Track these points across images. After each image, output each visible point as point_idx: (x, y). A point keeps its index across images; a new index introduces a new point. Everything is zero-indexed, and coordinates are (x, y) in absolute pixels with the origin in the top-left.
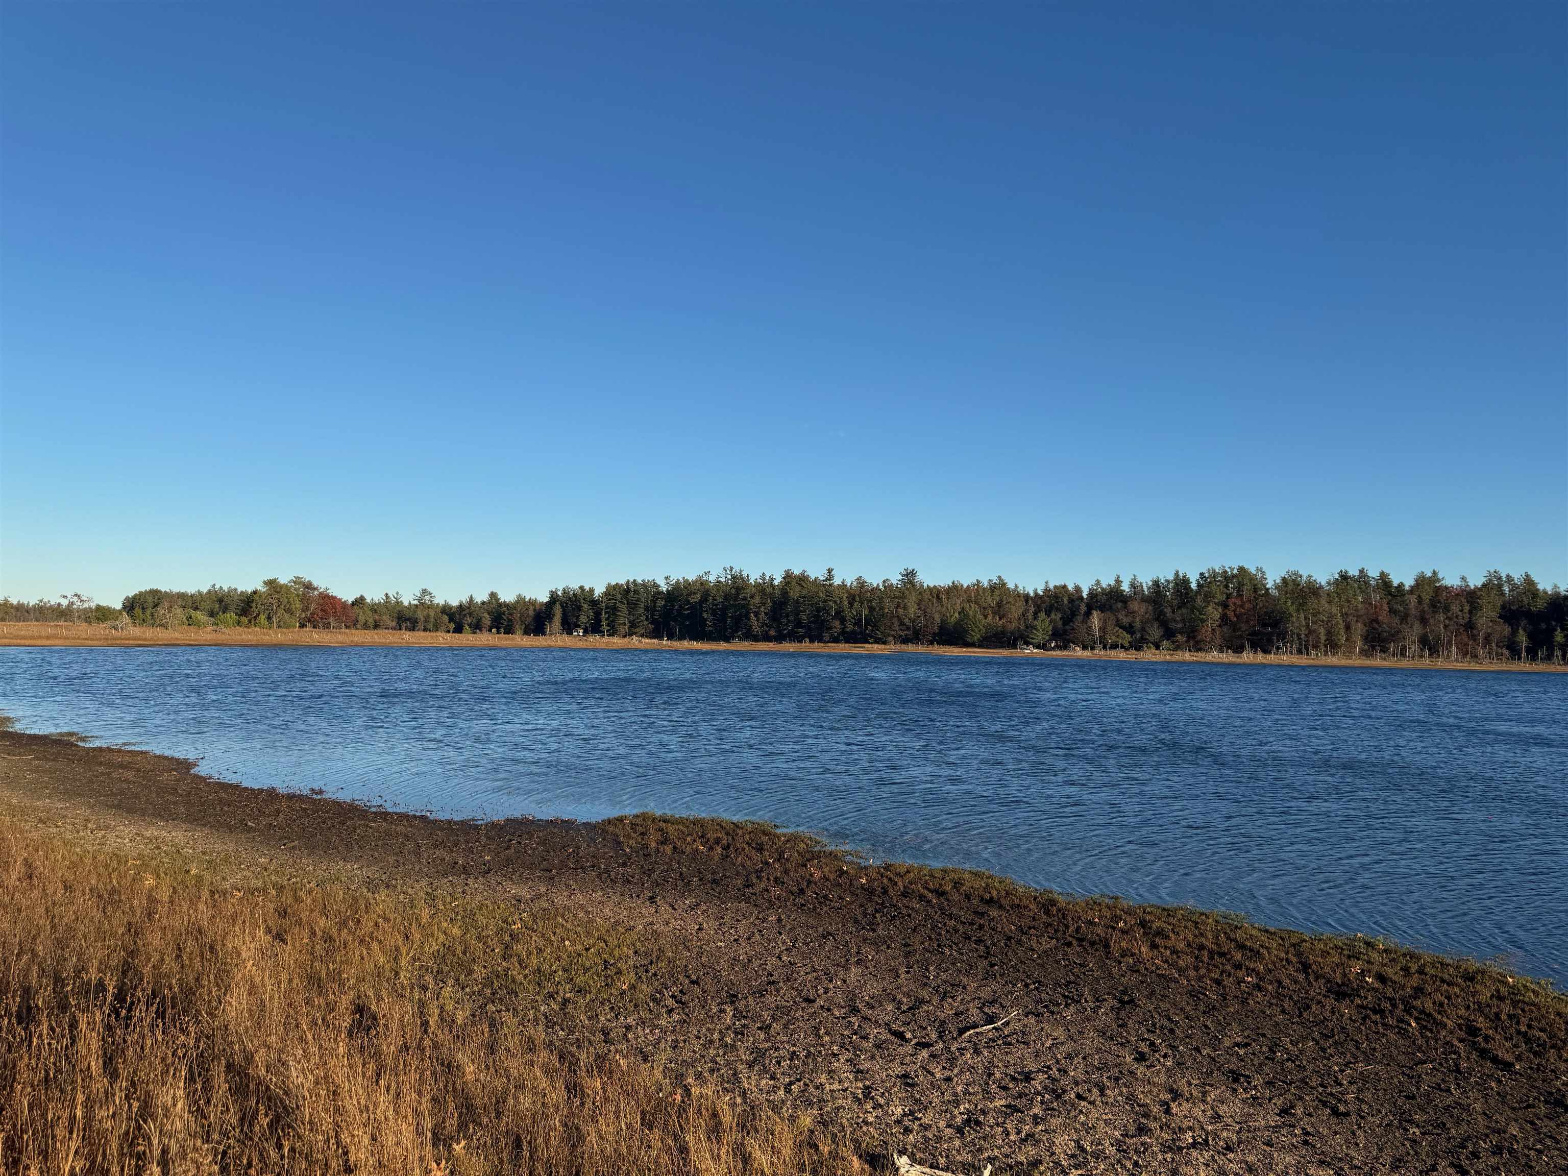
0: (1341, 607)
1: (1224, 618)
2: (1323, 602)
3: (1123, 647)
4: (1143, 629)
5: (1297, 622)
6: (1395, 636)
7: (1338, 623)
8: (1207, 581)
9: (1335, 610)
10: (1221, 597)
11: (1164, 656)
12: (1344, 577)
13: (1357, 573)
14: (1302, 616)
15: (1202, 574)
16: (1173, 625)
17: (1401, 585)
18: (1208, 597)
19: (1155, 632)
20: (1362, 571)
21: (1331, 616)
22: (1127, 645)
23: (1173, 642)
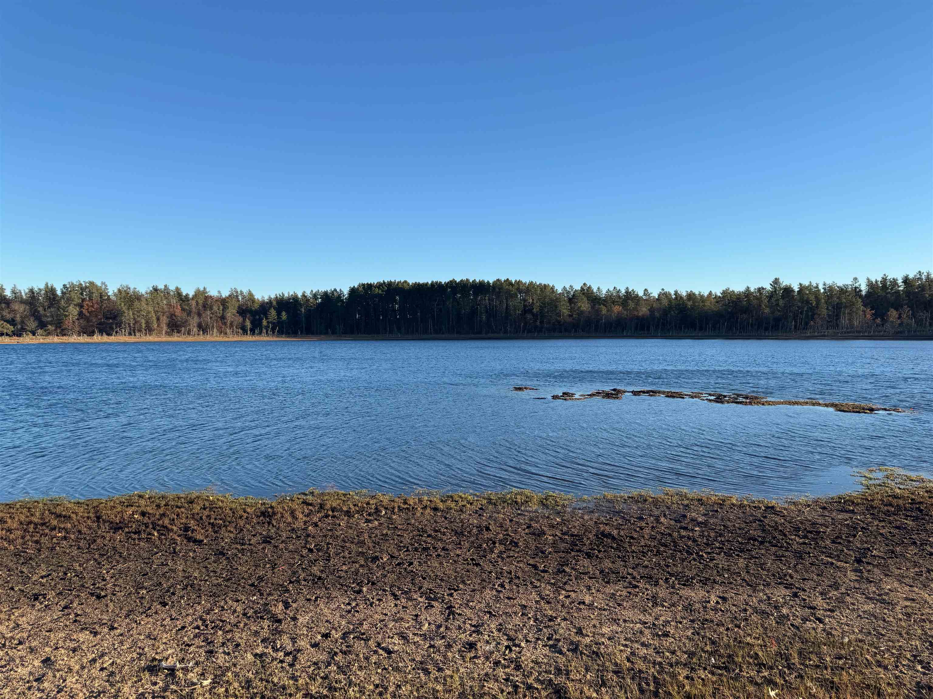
0: (154, 307)
1: (81, 314)
2: (143, 303)
3: (7, 335)
4: (22, 322)
5: (128, 316)
6: (185, 323)
7: (152, 317)
8: (67, 290)
9: (151, 309)
10: (77, 301)
11: (39, 339)
12: (156, 290)
13: (163, 287)
14: (131, 313)
15: (64, 285)
16: (44, 319)
17: (187, 295)
18: (69, 300)
19: (32, 324)
20: (166, 286)
21: (149, 312)
22: (10, 333)
23: (45, 331)
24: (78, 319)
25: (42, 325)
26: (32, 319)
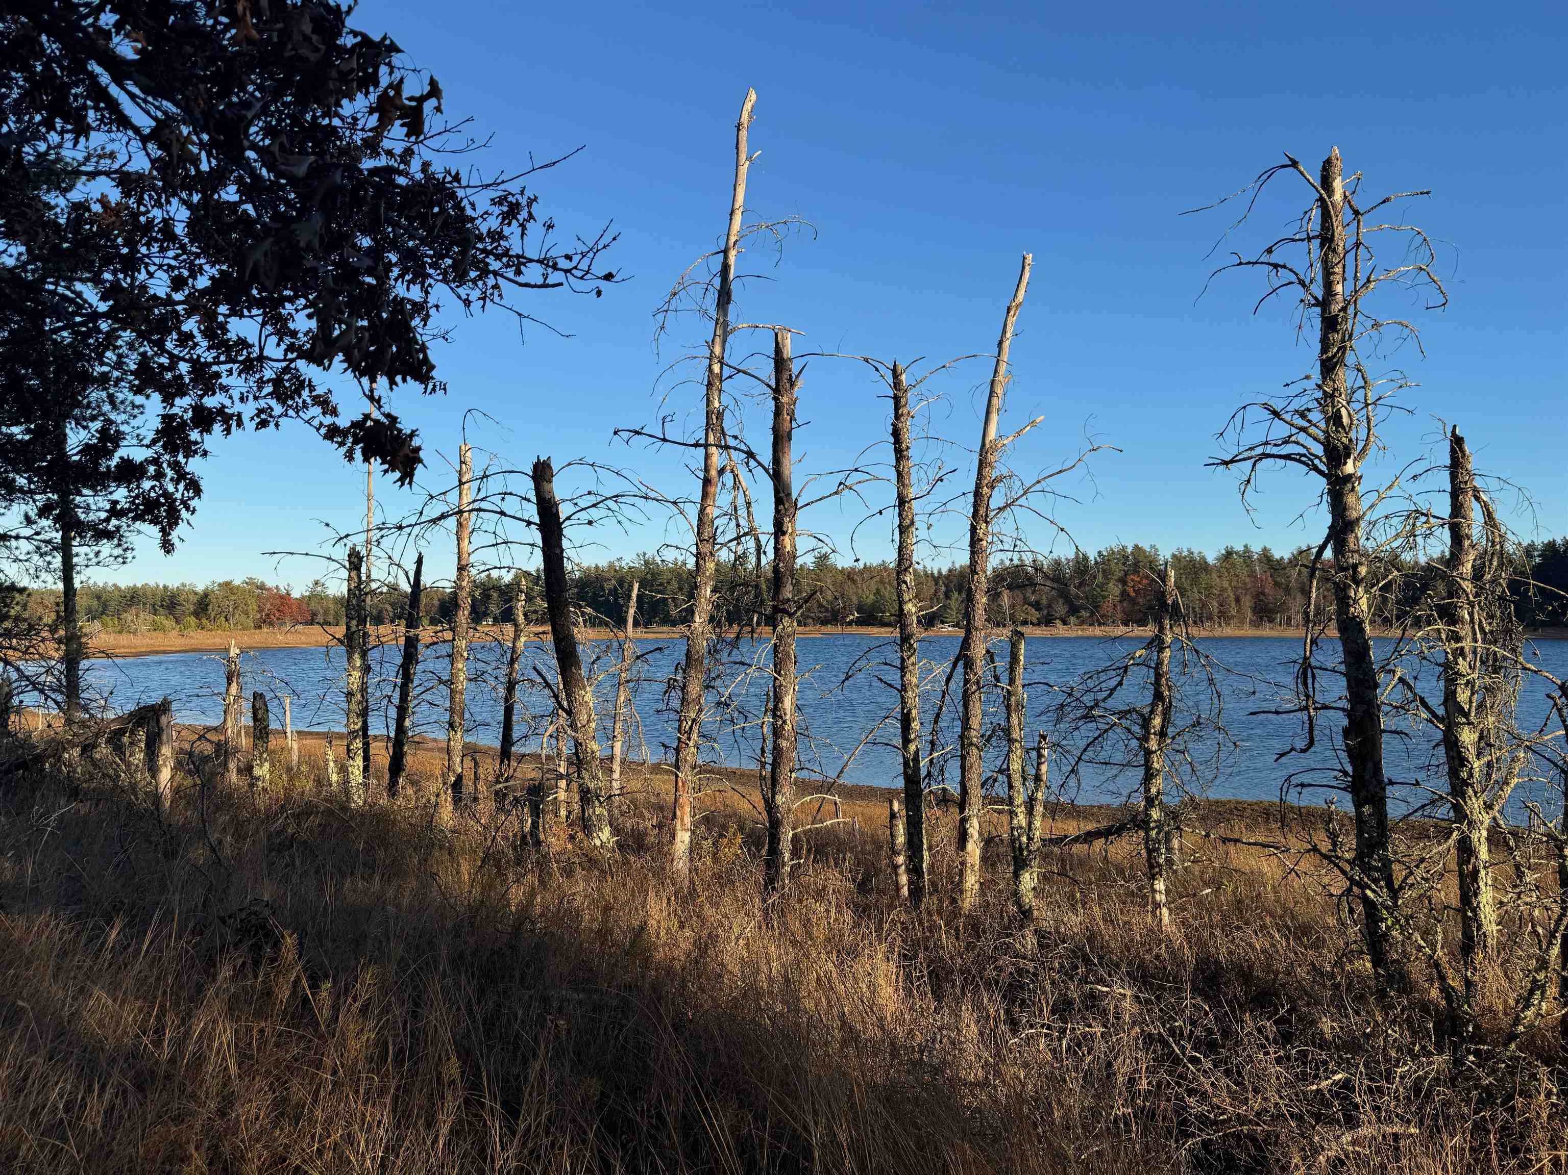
0: (1230, 581)
1: (1124, 593)
2: (1214, 576)
3: (1032, 623)
4: (1049, 606)
5: (1192, 596)
6: (1281, 607)
7: (1229, 596)
8: (1104, 559)
9: (1226, 584)
10: (1119, 574)
11: (1071, 631)
12: (1229, 553)
13: (1242, 549)
14: (1195, 590)
15: (1100, 553)
16: (1076, 602)
17: (1282, 558)
18: (1107, 573)
19: (1061, 609)
20: (1246, 546)
21: (1223, 590)
22: (1035, 621)
23: (1078, 618)
24: (1120, 601)
25: (1074, 610)
26: (1061, 601)
